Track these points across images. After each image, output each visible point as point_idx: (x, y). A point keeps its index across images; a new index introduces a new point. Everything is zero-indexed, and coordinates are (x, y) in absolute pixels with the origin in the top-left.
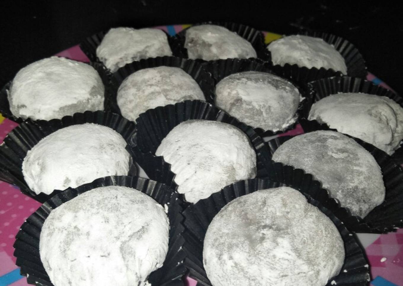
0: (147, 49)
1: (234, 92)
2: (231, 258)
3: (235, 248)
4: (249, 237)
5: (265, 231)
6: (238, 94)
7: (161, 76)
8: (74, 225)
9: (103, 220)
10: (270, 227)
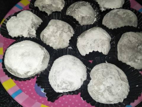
0: (33, 21)
1: (80, 16)
2: (138, 60)
3: (137, 57)
4: (137, 52)
5: (139, 47)
6: (81, 16)
7: (55, 27)
8: (106, 87)
9: (110, 79)
10: (139, 45)
